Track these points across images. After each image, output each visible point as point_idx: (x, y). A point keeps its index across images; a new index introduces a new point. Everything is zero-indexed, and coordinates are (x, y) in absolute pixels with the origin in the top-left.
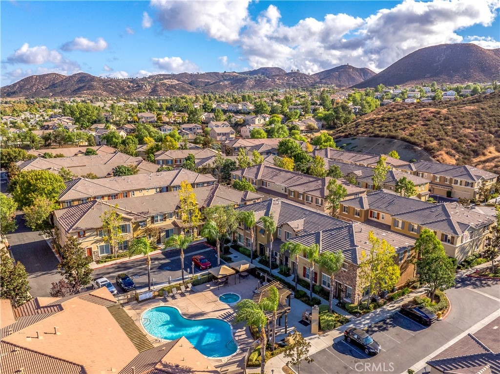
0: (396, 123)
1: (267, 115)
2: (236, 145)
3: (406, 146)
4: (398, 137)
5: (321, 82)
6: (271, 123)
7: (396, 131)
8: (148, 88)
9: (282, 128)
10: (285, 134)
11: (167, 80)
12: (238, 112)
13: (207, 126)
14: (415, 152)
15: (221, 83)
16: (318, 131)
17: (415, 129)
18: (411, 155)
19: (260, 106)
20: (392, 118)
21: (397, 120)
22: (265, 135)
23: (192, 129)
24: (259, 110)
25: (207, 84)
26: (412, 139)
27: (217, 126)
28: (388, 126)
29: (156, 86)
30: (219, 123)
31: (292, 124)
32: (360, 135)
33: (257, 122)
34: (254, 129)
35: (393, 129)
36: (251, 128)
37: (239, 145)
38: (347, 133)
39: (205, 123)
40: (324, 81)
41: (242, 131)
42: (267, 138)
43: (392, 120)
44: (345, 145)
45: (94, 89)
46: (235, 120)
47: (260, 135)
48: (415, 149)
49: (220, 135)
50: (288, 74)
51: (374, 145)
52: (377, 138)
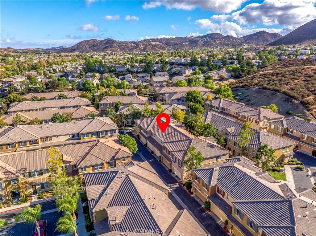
0: (283, 78)
2: (161, 92)
3: (286, 98)
4: (280, 91)
5: (245, 42)
7: (280, 85)
8: (142, 47)
11: (153, 42)
12: (179, 65)
14: (293, 104)
15: (184, 43)
16: (227, 79)
17: (296, 84)
18: (289, 107)
20: (280, 74)
21: (283, 76)
22: (186, 83)
23: (144, 77)
25: (176, 44)
26: (291, 93)
28: (275, 81)
29: (146, 46)
30: (162, 73)
31: (208, 75)
32: (253, 86)
35: (278, 84)
37: (163, 92)
38: (244, 84)
40: (247, 41)
41: (173, 80)
43: (280, 75)
44: (240, 94)
45: (113, 48)
46: (174, 70)
47: (182, 84)
48: (293, 102)
49: (156, 83)
50: (225, 37)
51: (261, 96)
52: (264, 90)
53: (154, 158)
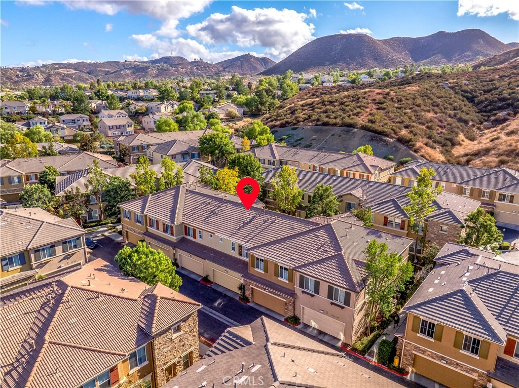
0: (344, 107)
1: (174, 102)
2: (135, 143)
3: (371, 136)
4: (357, 125)
5: (224, 70)
6: (182, 111)
7: (349, 117)
8: (40, 78)
9: (197, 116)
10: (202, 124)
11: (62, 69)
12: (139, 99)
13: (97, 117)
14: (387, 144)
15: (122, 72)
16: (240, 119)
17: (371, 114)
18: (384, 149)
19: (165, 91)
22: (176, 126)
23: (76, 121)
24: (164, 96)
25: (107, 73)
26: (375, 127)
27: (110, 116)
29: (50, 75)
30: (113, 112)
31: (209, 111)
32: (302, 123)
33: (163, 110)
34: (161, 118)
35: (343, 115)
36: (157, 117)
37: (139, 143)
38: (284, 121)
39: (95, 113)
40: (227, 69)
41: (143, 122)
42: (180, 130)
44: (285, 137)
46: (135, 108)
47: (169, 126)
48: (385, 141)
49: (113, 128)
50: (191, 63)
51: (326, 136)
52: (327, 127)
53: (220, 295)
